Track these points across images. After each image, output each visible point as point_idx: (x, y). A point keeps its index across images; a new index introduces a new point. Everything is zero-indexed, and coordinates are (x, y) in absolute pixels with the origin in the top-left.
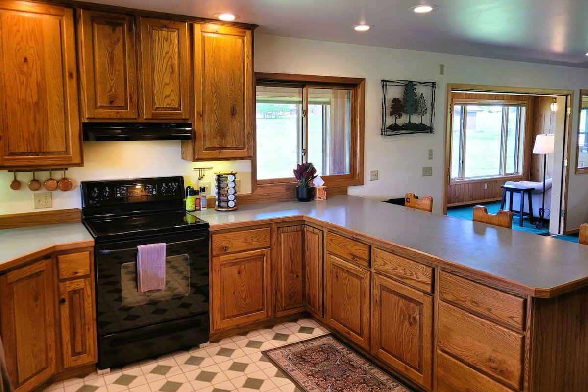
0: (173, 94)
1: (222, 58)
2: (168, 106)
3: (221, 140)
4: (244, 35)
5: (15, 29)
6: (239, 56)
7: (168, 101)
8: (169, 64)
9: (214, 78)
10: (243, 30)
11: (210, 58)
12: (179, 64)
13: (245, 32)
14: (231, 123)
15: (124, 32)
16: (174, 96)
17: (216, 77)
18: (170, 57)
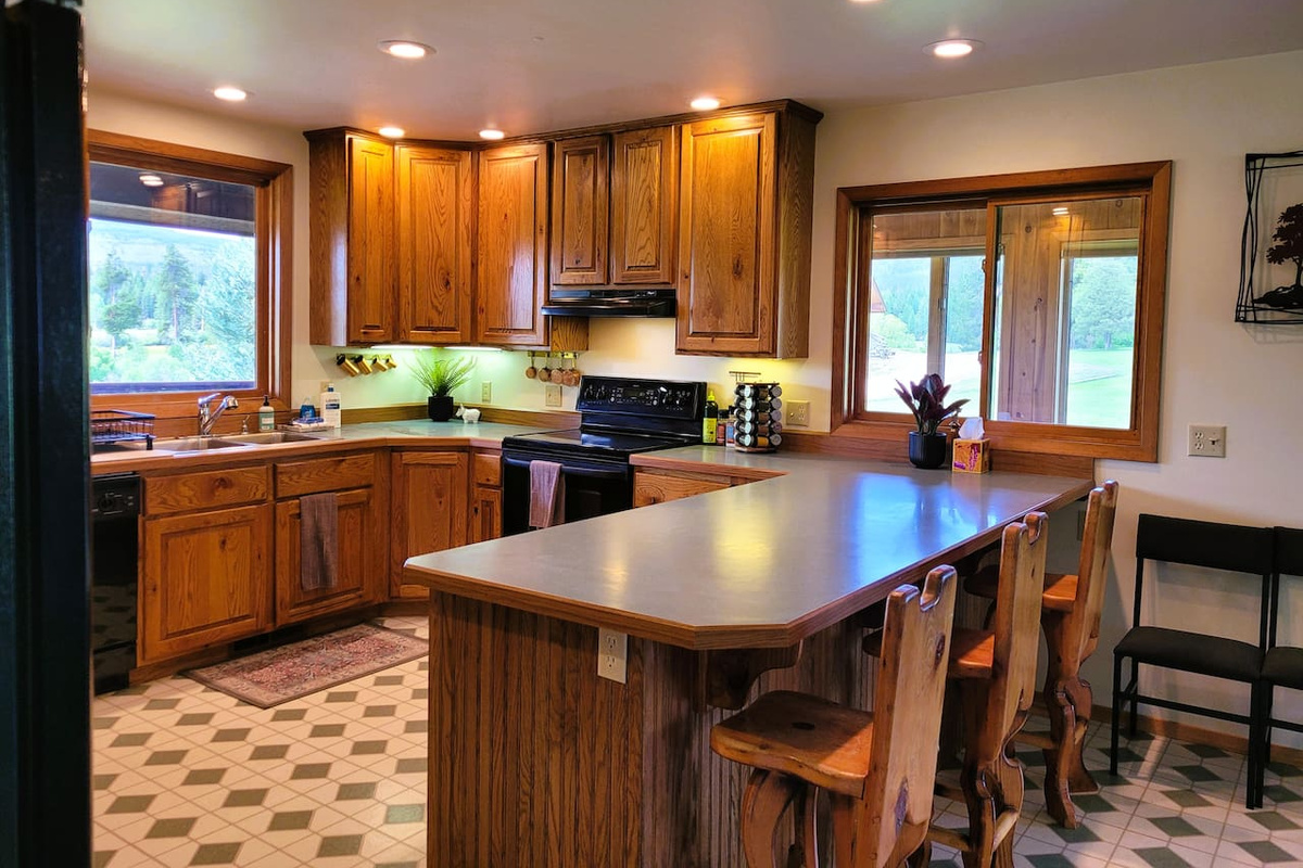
0: (649, 244)
1: (722, 175)
2: (642, 264)
3: (714, 319)
4: (762, 124)
5: (499, 181)
6: (750, 166)
7: (642, 255)
8: (646, 198)
9: (708, 212)
10: (760, 117)
11: (703, 178)
12: (660, 194)
13: (763, 120)
14: (732, 289)
15: (595, 160)
16: (651, 249)
17: (710, 210)
18: (649, 187)
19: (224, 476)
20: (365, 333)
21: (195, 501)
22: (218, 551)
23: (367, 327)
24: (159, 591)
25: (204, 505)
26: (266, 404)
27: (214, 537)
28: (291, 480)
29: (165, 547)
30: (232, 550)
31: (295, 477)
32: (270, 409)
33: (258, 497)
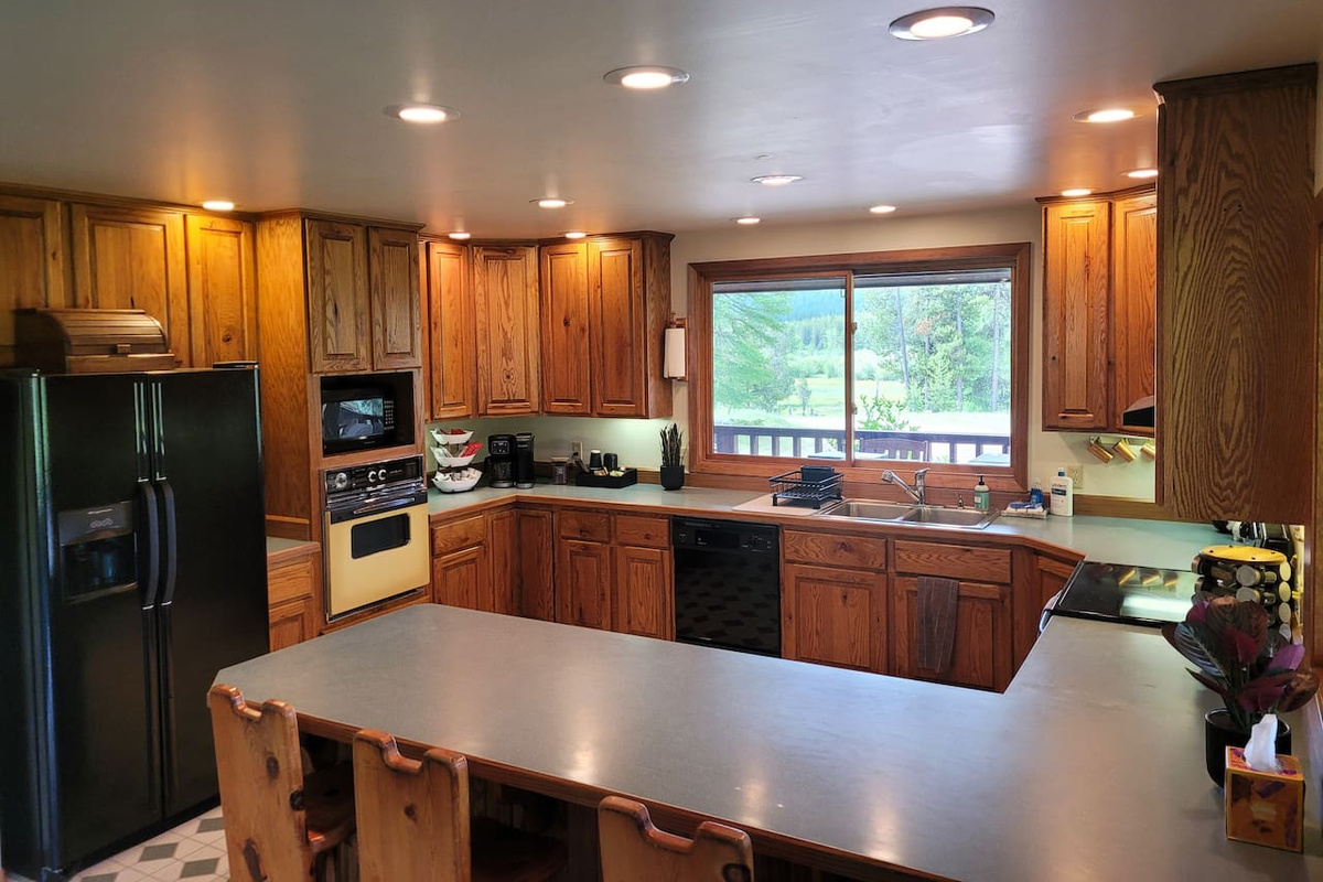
19: (845, 541)
20: (1064, 417)
21: (821, 556)
22: (840, 603)
23: (1067, 411)
24: (794, 619)
25: (829, 561)
26: (981, 483)
27: (837, 591)
28: (910, 558)
29: (797, 586)
30: (853, 606)
31: (913, 556)
32: (985, 488)
33: (876, 565)
